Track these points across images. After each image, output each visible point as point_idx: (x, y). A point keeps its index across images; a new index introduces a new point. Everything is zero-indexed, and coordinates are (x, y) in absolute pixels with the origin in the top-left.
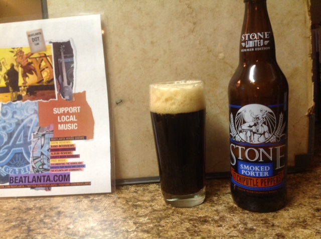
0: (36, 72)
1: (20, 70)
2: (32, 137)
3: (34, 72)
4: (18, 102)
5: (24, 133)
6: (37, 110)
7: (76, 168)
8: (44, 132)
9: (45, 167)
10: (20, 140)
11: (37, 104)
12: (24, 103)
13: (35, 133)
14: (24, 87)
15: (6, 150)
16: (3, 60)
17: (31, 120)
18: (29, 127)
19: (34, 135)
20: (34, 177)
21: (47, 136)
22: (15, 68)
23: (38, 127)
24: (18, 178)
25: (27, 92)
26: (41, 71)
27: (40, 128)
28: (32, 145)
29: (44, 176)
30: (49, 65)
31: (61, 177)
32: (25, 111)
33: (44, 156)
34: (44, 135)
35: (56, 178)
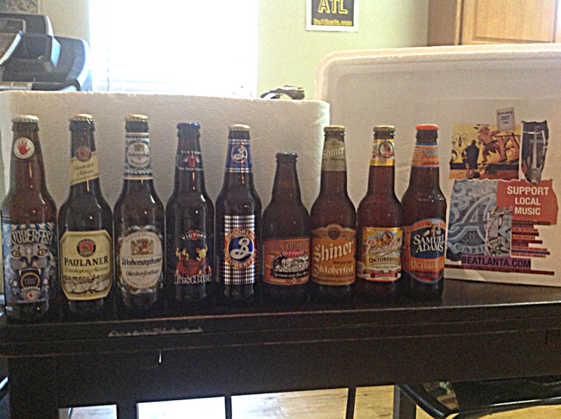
0: (499, 151)
1: (481, 148)
2: (488, 216)
3: (497, 151)
4: (474, 179)
5: (479, 212)
6: (496, 189)
7: (540, 255)
8: (503, 213)
9: (503, 248)
10: (474, 219)
11: (497, 183)
12: (481, 181)
13: (492, 213)
14: (483, 165)
15: (458, 228)
16: (465, 136)
17: (489, 199)
18: (485, 206)
19: (490, 215)
20: (490, 259)
21: (505, 217)
22: (477, 145)
23: (495, 207)
24: (472, 259)
25: (486, 171)
26: (505, 151)
27: (498, 207)
28: (488, 225)
29: (501, 260)
30: (516, 145)
31: (520, 263)
32: (482, 189)
33: (502, 238)
34: (502, 216)
35: (515, 263)
